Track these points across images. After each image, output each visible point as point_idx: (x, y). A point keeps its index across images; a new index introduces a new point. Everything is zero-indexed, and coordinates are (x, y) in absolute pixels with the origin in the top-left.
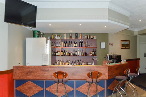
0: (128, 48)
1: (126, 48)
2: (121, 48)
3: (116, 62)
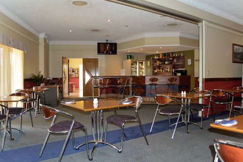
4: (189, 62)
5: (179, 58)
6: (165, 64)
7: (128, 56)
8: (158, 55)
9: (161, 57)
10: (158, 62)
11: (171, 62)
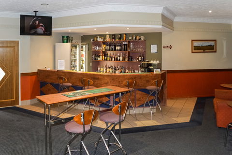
0: (213, 51)
1: (206, 51)
2: (192, 52)
3: (148, 72)
4: (154, 49)
5: (137, 42)
6: (115, 50)
7: (63, 37)
8: (104, 36)
9: (108, 39)
10: (104, 46)
11: (125, 48)
